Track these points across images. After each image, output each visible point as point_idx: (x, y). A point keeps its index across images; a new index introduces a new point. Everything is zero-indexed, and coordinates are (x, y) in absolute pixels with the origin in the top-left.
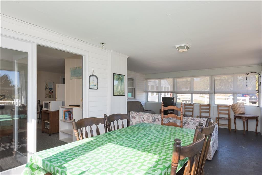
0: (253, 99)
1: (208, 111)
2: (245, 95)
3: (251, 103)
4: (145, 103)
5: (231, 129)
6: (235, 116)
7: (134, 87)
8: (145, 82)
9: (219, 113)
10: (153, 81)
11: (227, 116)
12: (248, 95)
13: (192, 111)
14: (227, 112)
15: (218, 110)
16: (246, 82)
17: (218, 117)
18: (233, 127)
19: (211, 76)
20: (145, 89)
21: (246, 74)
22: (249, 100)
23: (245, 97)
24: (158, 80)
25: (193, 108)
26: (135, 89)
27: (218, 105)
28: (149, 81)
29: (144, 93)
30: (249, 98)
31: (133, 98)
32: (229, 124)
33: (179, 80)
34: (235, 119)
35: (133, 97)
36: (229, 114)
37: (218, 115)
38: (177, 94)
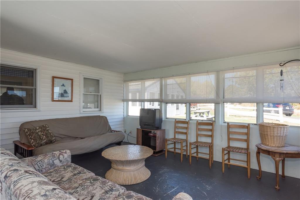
0: (287, 110)
1: (210, 133)
2: (277, 106)
3: (285, 115)
4: (124, 118)
5: (251, 169)
6: (259, 149)
7: (99, 93)
8: (123, 85)
9: (229, 139)
10: (135, 84)
11: (244, 145)
12: (281, 105)
13: (186, 133)
14: (245, 137)
15: (229, 133)
16: (281, 80)
17: (229, 147)
18: (254, 166)
19: (218, 72)
20: (124, 97)
21: (281, 65)
22: (283, 111)
23: (278, 107)
24: (140, 83)
25: (187, 128)
26: (100, 95)
27: (228, 123)
28: (130, 84)
29: (122, 103)
30: (283, 109)
31: (96, 111)
32: (248, 161)
33: (170, 81)
34: (258, 153)
35: (97, 109)
36: (247, 141)
37: (229, 143)
38: (167, 103)
